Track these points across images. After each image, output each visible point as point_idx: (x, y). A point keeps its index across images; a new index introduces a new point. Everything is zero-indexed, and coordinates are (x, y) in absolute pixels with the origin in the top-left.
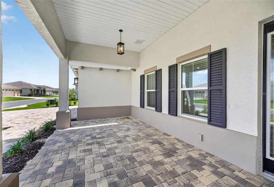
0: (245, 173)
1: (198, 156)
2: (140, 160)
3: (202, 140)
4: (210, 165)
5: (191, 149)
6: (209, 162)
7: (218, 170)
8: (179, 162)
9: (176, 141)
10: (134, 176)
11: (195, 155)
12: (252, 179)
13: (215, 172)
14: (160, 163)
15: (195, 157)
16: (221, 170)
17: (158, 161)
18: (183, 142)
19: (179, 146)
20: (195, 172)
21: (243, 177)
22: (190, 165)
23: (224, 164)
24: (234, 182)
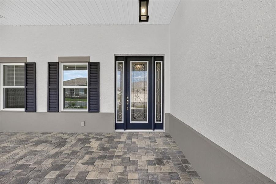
0: (109, 134)
1: (84, 136)
2: (34, 162)
3: (84, 125)
4: (93, 138)
5: (77, 135)
6: (92, 137)
7: (99, 138)
8: (73, 146)
9: (60, 135)
10: (40, 173)
11: (82, 137)
12: (112, 135)
13: (98, 140)
14: (58, 153)
15: (82, 138)
16: (100, 137)
17: (55, 153)
18: (67, 133)
19: (66, 137)
20: (87, 145)
21: (109, 135)
22: (82, 143)
23: (99, 134)
24: (107, 139)
